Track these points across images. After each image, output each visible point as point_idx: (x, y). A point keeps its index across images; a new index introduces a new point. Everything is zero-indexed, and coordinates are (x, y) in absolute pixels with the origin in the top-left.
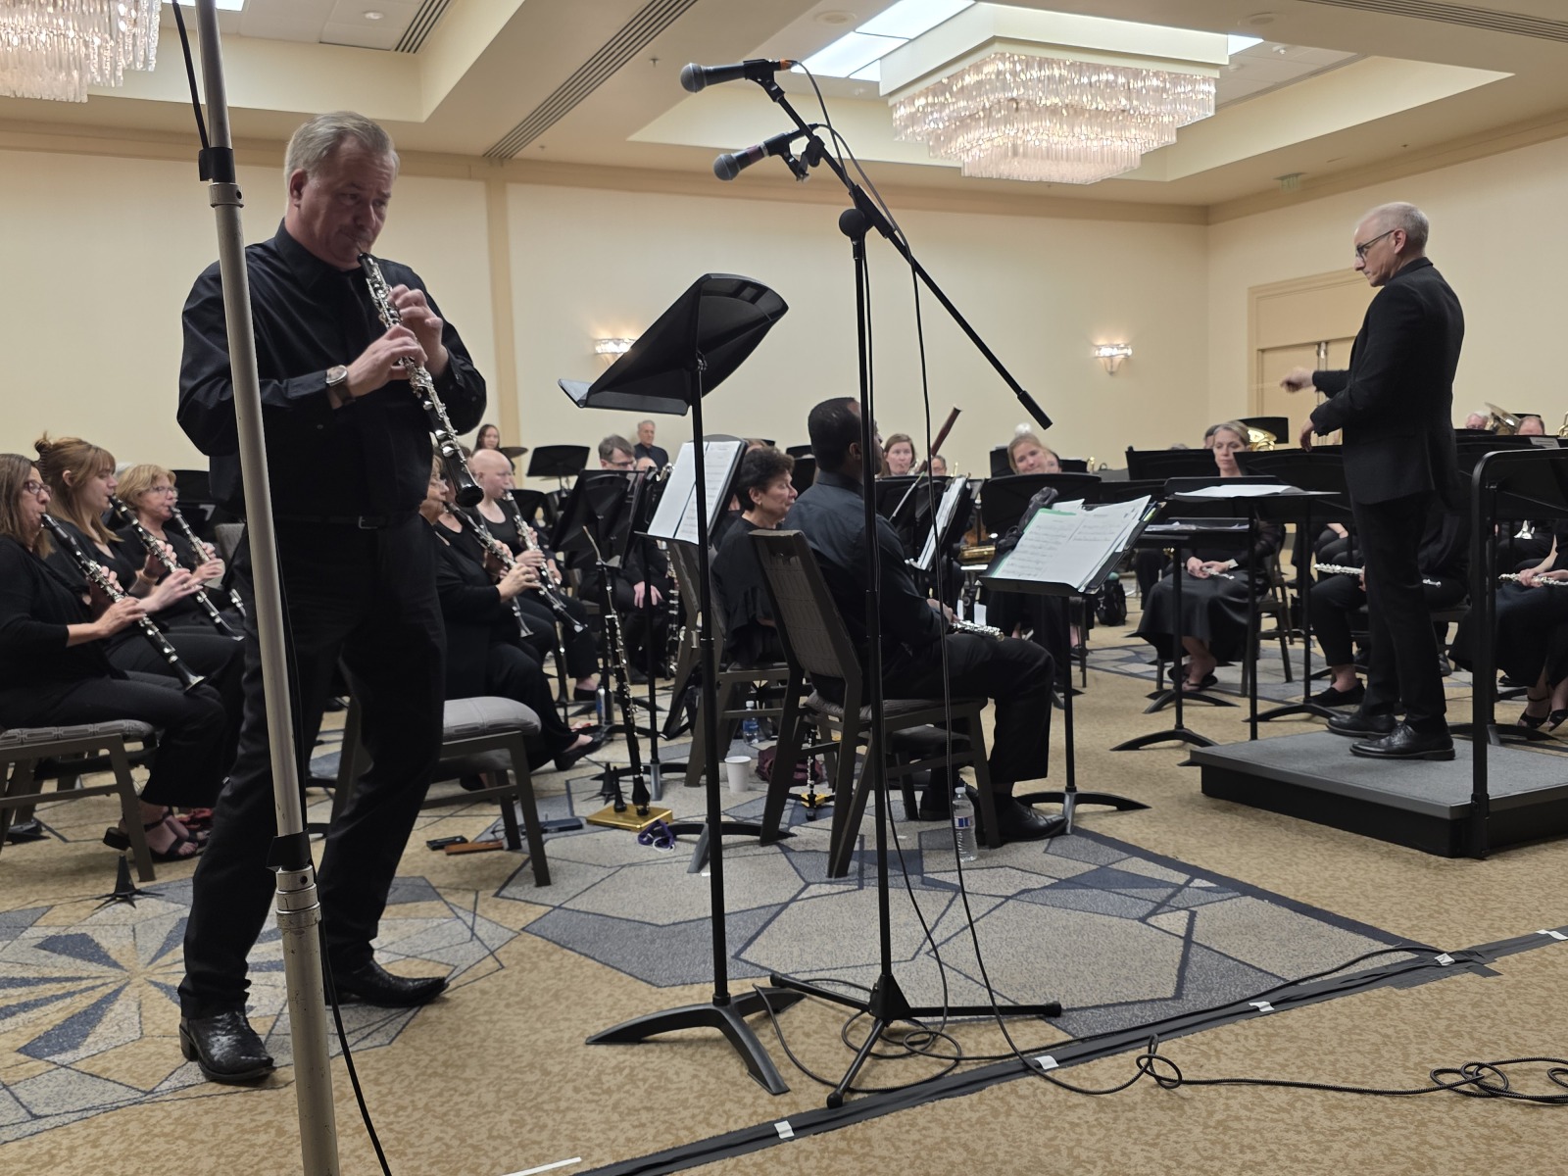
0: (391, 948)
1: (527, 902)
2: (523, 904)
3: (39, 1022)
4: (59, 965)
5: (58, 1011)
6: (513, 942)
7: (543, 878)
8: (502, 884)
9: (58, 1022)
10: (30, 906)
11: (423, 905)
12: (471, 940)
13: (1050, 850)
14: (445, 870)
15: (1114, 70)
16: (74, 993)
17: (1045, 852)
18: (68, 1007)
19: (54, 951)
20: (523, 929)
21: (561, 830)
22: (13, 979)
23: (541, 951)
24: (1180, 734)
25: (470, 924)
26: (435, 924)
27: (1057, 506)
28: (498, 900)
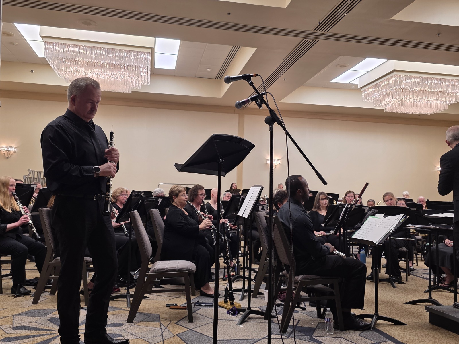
0: (136, 335)
1: (183, 326)
2: (181, 327)
3: (34, 341)
4: (50, 326)
5: (40, 339)
6: (171, 338)
7: (191, 320)
8: (180, 320)
9: (39, 342)
10: (54, 308)
11: (154, 323)
12: (160, 335)
13: (361, 335)
14: (166, 313)
15: (437, 79)
16: (48, 334)
17: (359, 335)
18: (44, 338)
19: (51, 322)
20: (177, 335)
21: (206, 306)
22: (37, 328)
23: (178, 342)
24: (430, 300)
25: (163, 331)
26: (153, 329)
27: (377, 215)
28: (176, 324)
